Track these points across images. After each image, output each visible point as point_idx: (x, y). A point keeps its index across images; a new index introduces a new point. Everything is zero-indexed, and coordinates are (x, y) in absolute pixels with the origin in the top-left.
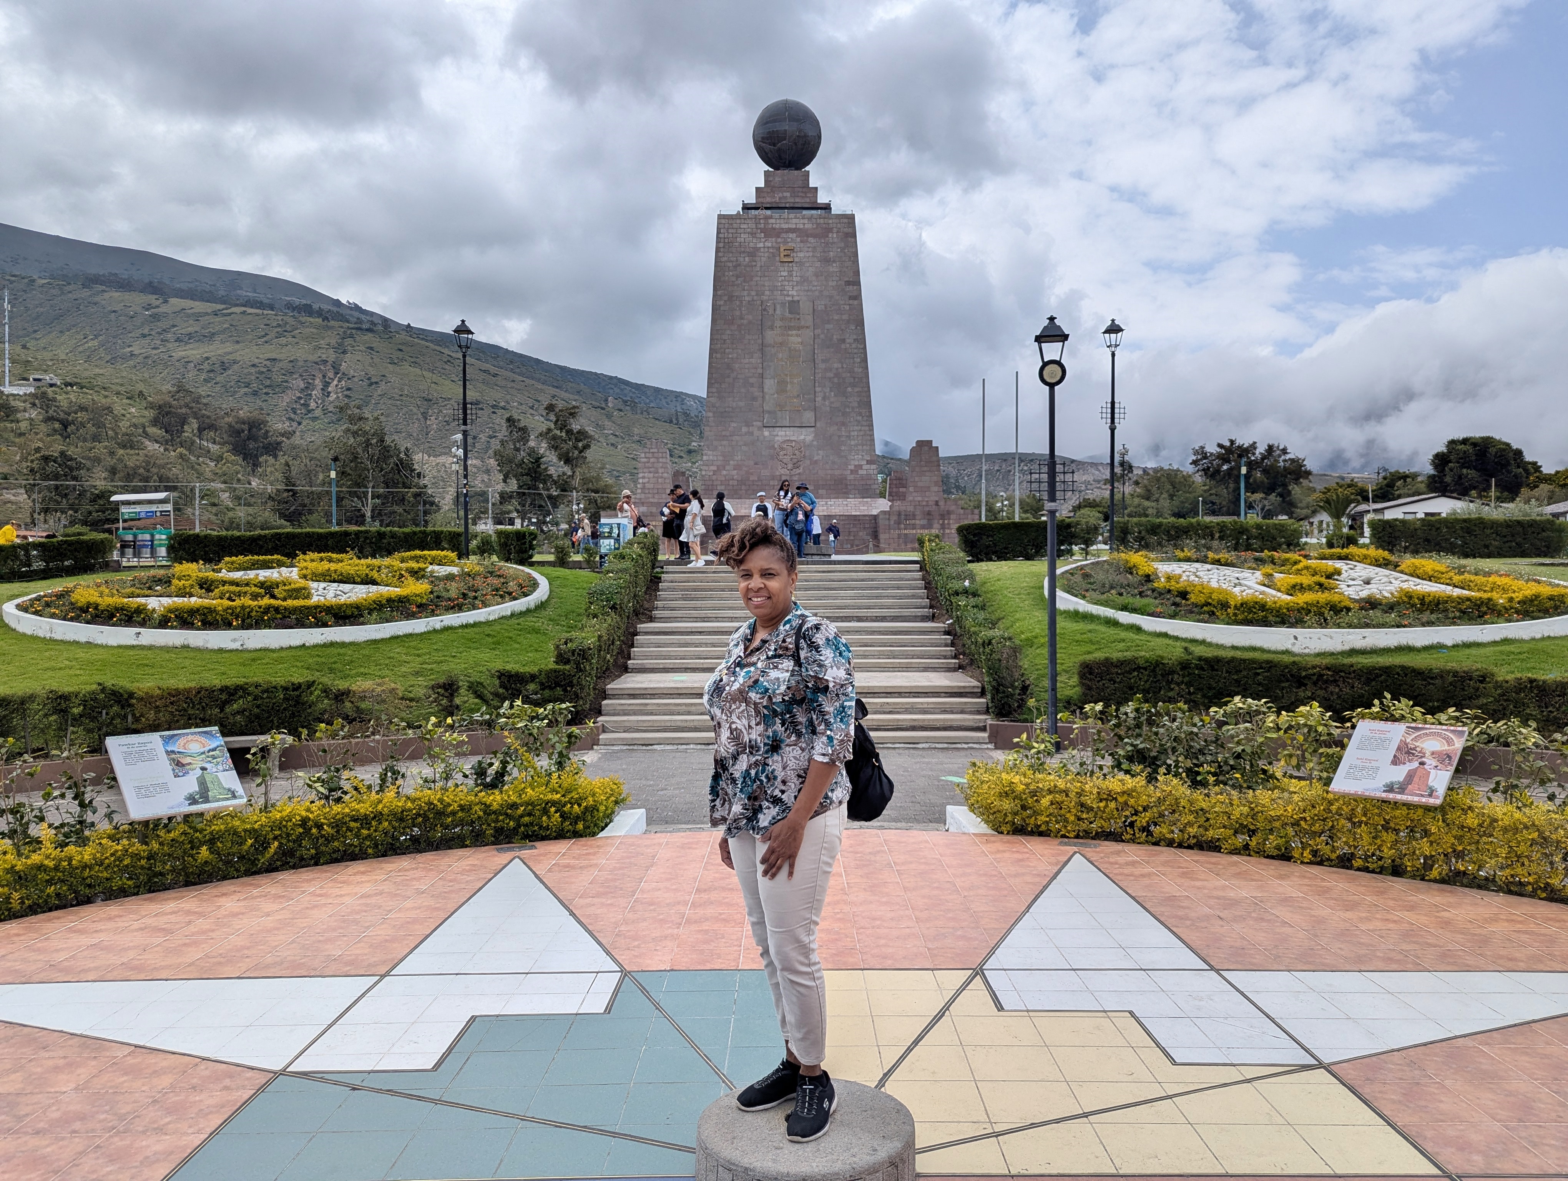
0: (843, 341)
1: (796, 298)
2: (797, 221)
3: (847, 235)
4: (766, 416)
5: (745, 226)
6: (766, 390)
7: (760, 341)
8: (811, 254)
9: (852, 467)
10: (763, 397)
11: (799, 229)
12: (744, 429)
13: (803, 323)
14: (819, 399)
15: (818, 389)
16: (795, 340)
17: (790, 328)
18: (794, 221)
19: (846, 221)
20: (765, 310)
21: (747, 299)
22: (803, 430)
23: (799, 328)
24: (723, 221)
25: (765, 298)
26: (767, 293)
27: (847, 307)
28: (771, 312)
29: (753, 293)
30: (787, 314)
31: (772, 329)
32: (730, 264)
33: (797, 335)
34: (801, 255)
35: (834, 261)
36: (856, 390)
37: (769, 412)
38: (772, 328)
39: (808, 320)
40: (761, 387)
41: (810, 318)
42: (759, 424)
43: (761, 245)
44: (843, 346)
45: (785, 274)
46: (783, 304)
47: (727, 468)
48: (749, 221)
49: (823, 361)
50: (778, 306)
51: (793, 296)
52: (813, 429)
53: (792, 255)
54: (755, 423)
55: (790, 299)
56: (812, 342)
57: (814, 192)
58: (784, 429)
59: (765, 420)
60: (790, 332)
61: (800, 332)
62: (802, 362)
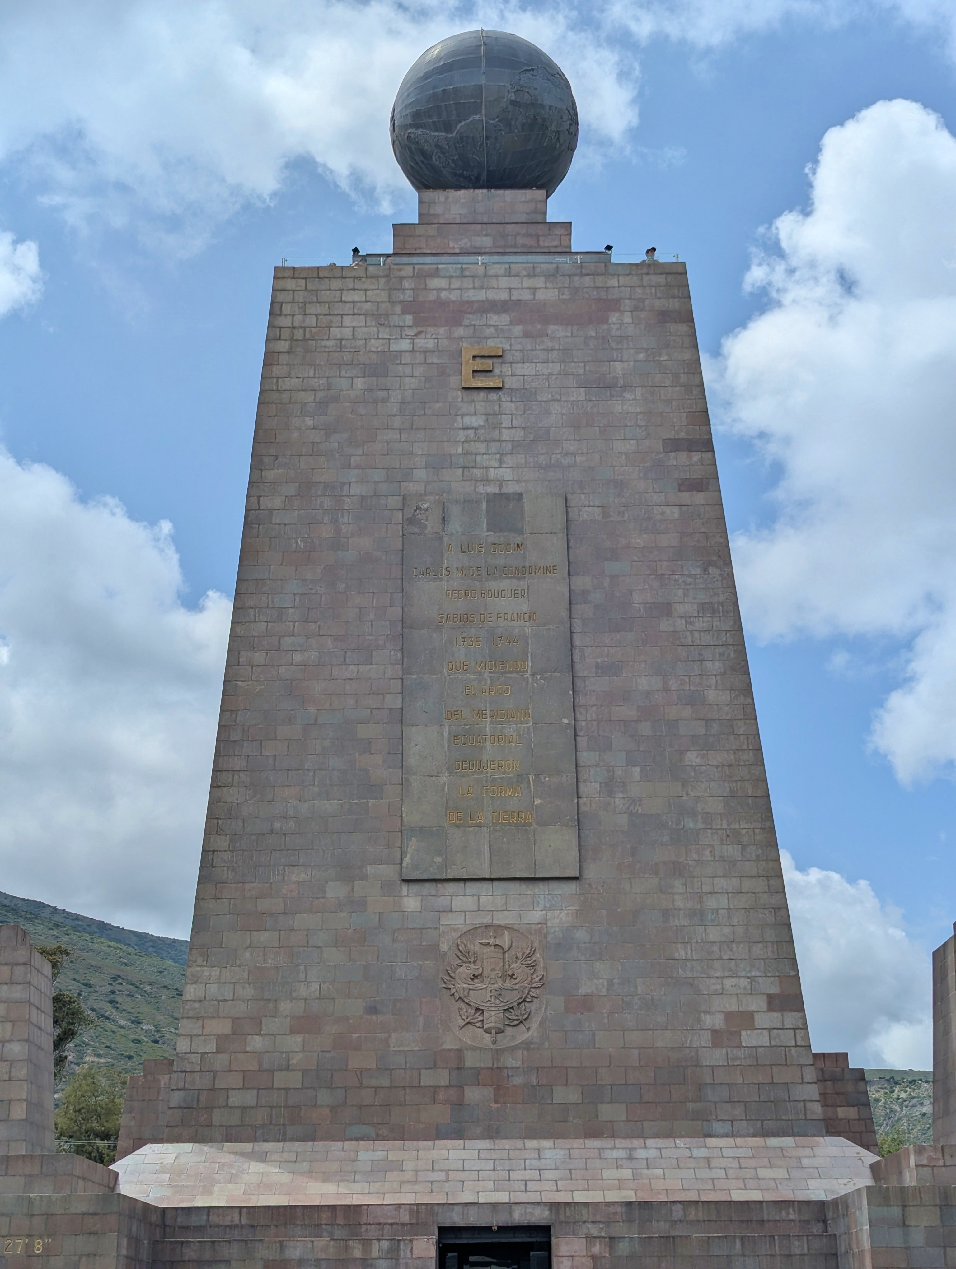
0: (666, 609)
1: (511, 488)
2: (514, 282)
3: (664, 317)
4: (413, 844)
5: (359, 294)
6: (412, 761)
7: (395, 612)
8: (556, 368)
9: (716, 1021)
10: (404, 784)
11: (518, 302)
12: (335, 891)
13: (532, 558)
14: (591, 788)
15: (585, 757)
16: (507, 603)
17: (493, 573)
18: (504, 282)
19: (661, 279)
20: (412, 521)
21: (356, 490)
22: (540, 889)
23: (520, 573)
24: (291, 284)
25: (413, 488)
26: (420, 474)
27: (674, 513)
28: (431, 524)
29: (378, 475)
30: (483, 532)
31: (436, 577)
32: (308, 397)
33: (516, 594)
34: (527, 369)
35: (626, 387)
36: (717, 758)
37: (421, 831)
38: (435, 573)
39: (548, 549)
40: (397, 752)
41: (558, 543)
42: (389, 871)
43: (405, 345)
44: (664, 625)
45: (476, 421)
46: (469, 503)
47: (271, 1025)
48: (368, 284)
49: (603, 670)
50: (455, 511)
51: (501, 483)
52: (572, 887)
53: (497, 371)
54: (371, 870)
55: (492, 489)
56: (565, 614)
57: (559, 231)
58: (472, 888)
59: (407, 860)
60: (494, 585)
61: (524, 584)
62: (533, 675)
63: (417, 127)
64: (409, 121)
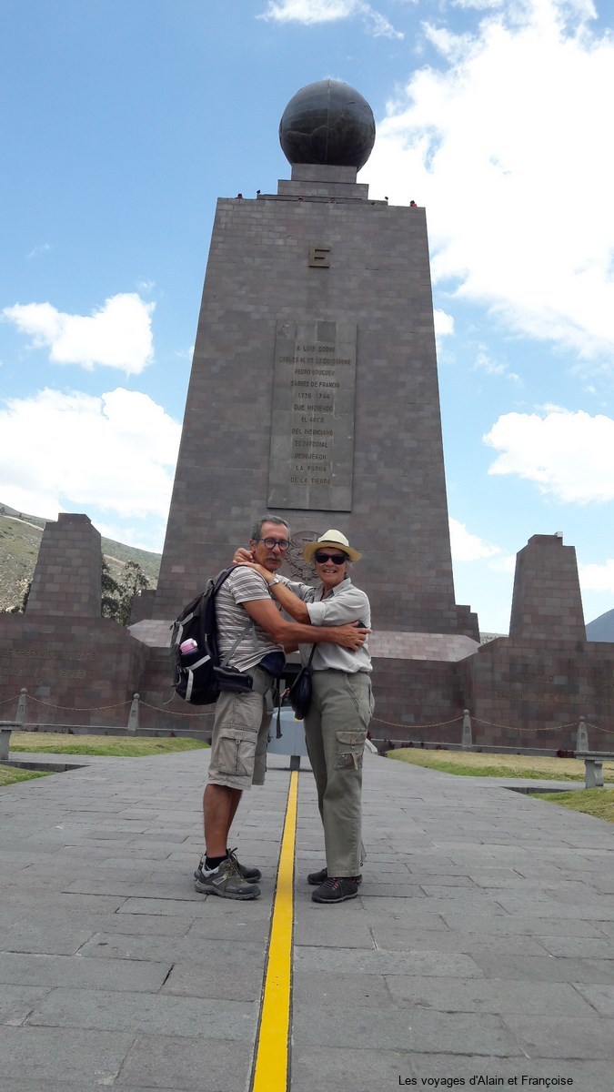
1: (330, 320)
3: (413, 236)
4: (273, 492)
5: (258, 216)
6: (275, 452)
7: (270, 379)
8: (356, 258)
10: (270, 463)
12: (235, 511)
13: (338, 355)
14: (360, 470)
15: (358, 455)
16: (325, 378)
17: (319, 362)
19: (412, 217)
20: (281, 333)
21: (254, 316)
22: (333, 516)
23: (332, 362)
24: (226, 207)
25: (281, 316)
26: (286, 310)
28: (290, 335)
29: (265, 309)
30: (315, 341)
31: (291, 362)
33: (330, 373)
34: (342, 258)
37: (277, 486)
38: (290, 360)
39: (347, 351)
40: (268, 448)
41: (352, 348)
42: (261, 504)
43: (280, 242)
45: (315, 284)
46: (309, 326)
48: (264, 210)
49: (370, 413)
50: (302, 329)
51: (325, 317)
52: (347, 517)
53: (326, 259)
54: (253, 502)
55: (322, 320)
56: (353, 385)
57: (363, 189)
58: (300, 514)
59: (270, 498)
60: (319, 368)
61: (333, 369)
62: (335, 414)
63: (295, 130)
64: (289, 127)
